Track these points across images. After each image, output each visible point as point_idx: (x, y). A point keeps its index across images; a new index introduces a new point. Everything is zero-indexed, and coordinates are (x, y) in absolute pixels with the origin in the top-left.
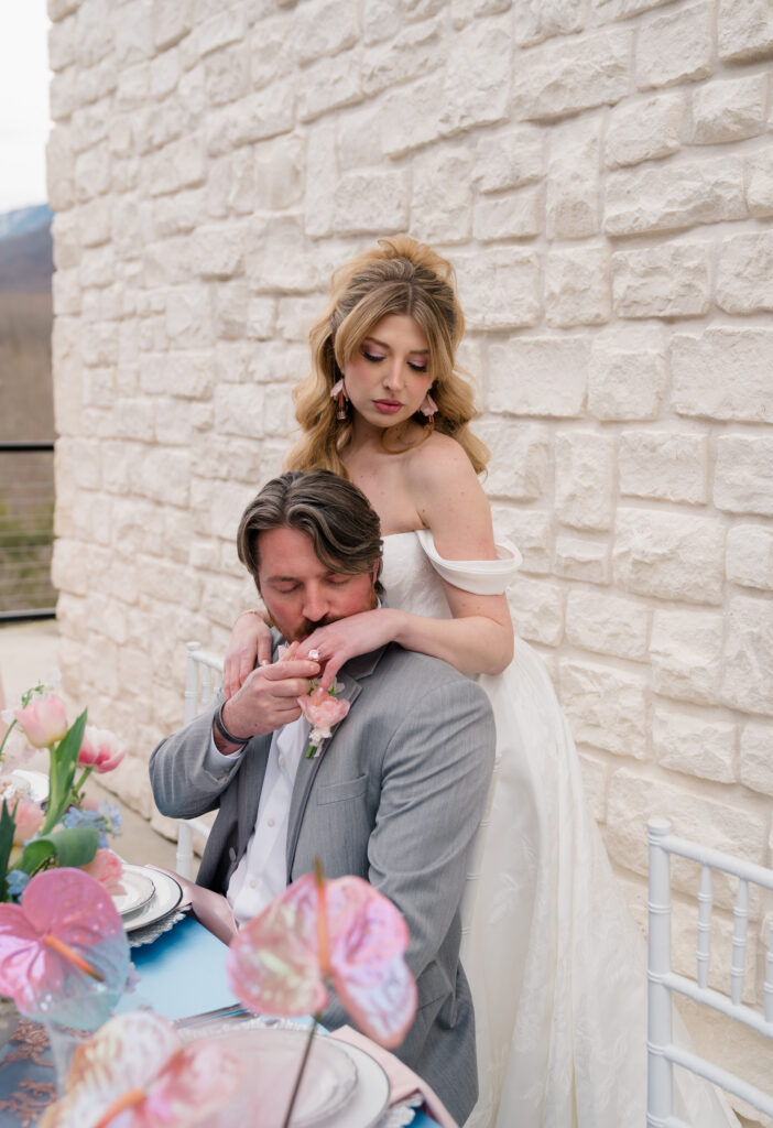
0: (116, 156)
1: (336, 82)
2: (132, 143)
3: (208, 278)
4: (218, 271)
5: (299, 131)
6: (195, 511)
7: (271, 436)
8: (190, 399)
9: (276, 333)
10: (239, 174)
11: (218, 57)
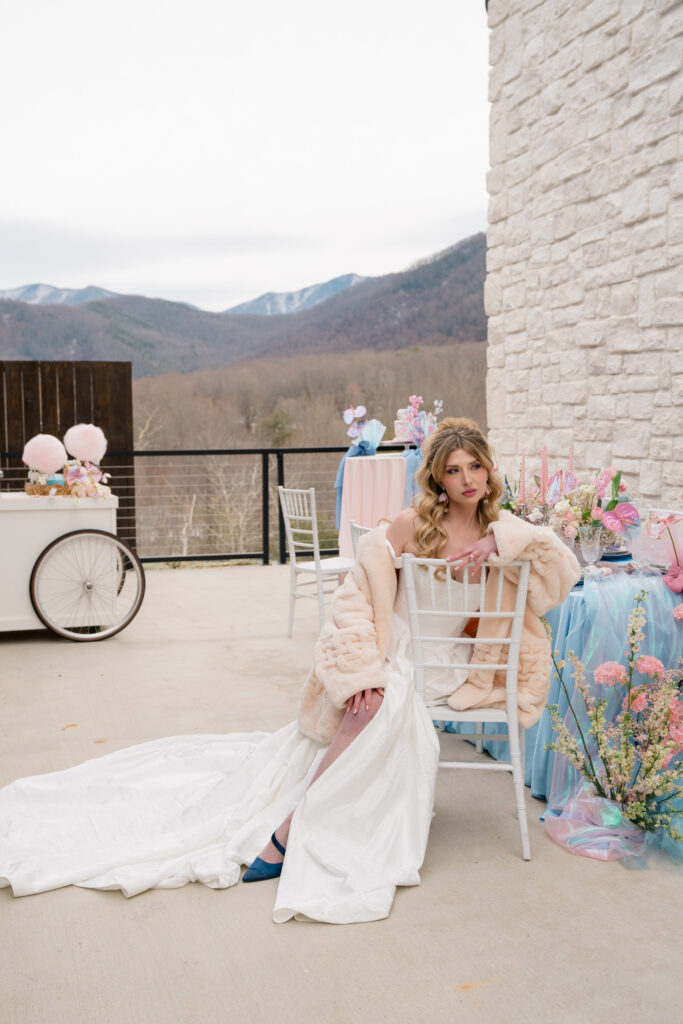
0: (530, 289)
1: (655, 260)
2: (539, 283)
3: (584, 347)
4: (590, 343)
5: (635, 280)
6: (576, 457)
7: (619, 418)
8: (573, 405)
9: (622, 371)
10: (603, 299)
11: (591, 245)
